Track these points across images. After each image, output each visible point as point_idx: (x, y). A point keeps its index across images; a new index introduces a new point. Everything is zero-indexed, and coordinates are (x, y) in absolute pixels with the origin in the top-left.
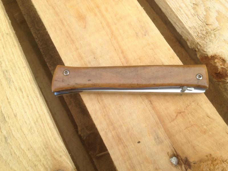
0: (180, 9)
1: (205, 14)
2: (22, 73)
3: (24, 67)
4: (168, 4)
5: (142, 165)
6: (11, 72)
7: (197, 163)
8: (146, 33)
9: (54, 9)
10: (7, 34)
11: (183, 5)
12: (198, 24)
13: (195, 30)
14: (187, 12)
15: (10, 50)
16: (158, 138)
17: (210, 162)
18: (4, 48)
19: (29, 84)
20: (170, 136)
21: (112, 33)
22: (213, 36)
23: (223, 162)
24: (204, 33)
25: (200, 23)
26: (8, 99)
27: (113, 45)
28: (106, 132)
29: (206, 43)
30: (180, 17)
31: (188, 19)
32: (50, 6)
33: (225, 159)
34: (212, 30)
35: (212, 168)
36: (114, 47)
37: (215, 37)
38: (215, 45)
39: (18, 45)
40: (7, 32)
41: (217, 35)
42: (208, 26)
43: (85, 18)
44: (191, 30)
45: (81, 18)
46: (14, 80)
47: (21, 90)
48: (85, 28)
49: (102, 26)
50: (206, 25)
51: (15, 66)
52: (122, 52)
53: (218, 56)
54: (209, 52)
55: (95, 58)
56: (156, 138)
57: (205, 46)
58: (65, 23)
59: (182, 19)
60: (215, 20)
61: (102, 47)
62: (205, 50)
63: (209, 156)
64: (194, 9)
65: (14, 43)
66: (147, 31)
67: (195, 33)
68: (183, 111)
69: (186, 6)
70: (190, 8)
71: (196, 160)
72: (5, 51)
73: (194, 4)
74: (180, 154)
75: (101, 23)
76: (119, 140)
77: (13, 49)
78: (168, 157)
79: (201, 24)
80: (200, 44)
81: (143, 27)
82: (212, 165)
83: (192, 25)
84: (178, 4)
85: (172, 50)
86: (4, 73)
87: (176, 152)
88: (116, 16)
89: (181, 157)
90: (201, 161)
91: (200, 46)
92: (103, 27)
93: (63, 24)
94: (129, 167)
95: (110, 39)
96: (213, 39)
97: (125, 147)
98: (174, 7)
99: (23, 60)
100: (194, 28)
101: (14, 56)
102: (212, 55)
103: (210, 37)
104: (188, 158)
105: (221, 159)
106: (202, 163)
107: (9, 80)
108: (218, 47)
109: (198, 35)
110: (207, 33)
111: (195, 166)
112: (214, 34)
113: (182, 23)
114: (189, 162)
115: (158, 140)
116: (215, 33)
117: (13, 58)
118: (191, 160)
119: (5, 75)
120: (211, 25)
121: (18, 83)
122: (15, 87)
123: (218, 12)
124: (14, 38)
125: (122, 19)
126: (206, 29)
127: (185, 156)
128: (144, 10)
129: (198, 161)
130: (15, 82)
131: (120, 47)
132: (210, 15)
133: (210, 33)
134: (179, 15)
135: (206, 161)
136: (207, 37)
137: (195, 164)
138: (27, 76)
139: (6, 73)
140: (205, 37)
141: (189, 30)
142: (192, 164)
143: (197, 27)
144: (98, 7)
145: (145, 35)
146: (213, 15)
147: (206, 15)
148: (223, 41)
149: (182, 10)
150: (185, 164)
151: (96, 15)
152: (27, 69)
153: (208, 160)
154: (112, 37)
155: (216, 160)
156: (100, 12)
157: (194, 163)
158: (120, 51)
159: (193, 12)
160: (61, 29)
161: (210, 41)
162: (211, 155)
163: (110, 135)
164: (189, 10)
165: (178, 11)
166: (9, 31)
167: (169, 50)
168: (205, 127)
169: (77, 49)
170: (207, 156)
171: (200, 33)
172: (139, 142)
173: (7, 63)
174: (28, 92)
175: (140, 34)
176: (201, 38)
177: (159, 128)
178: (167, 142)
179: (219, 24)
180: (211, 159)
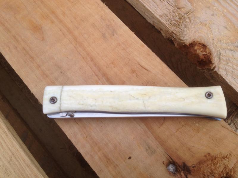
7: (196, 166)
8: (114, 32)
9: (4, 26)
12: (168, 9)
13: (167, 18)
16: (149, 147)
17: (209, 162)
20: (162, 143)
21: (76, 39)
22: (187, 20)
23: (224, 158)
24: (177, 19)
25: (171, 8)
27: (80, 53)
28: (91, 155)
29: (181, 30)
30: (147, 5)
31: (156, 6)
33: (225, 156)
34: (185, 14)
35: (213, 167)
36: (82, 56)
37: (191, 21)
38: (192, 30)
41: (192, 18)
42: (180, 10)
43: (41, 27)
44: (162, 19)
45: (37, 29)
48: (43, 40)
49: (63, 33)
50: (178, 10)
52: (92, 60)
53: (198, 42)
54: (186, 39)
55: (61, 73)
56: (147, 148)
57: (181, 33)
58: (19, 39)
59: (151, 8)
60: (187, 2)
61: (67, 58)
62: (182, 38)
63: (208, 156)
66: (114, 30)
67: (168, 21)
71: (195, 163)
74: (176, 160)
75: (61, 30)
76: (108, 161)
78: (165, 167)
79: (172, 10)
80: (175, 32)
81: (108, 26)
82: (213, 165)
83: (162, 13)
85: (146, 46)
87: (171, 159)
88: (75, 18)
89: (178, 164)
90: (200, 163)
91: (175, 34)
92: (64, 35)
93: (17, 40)
95: (75, 47)
96: (188, 23)
97: (115, 167)
100: (165, 16)
102: (191, 42)
103: (184, 22)
104: (186, 163)
105: (221, 156)
106: (202, 165)
108: (195, 32)
109: (171, 23)
110: (180, 18)
111: (194, 170)
112: (189, 18)
113: (151, 12)
114: (188, 166)
115: (150, 151)
116: (190, 16)
118: (189, 164)
120: (183, 8)
125: (83, 21)
126: (179, 14)
127: (182, 161)
128: (106, 6)
129: (197, 164)
131: (88, 54)
133: (184, 18)
135: (205, 162)
136: (182, 24)
137: (195, 168)
140: (179, 23)
141: (160, 19)
142: (192, 169)
143: (168, 13)
144: (53, 13)
145: (114, 35)
148: (200, 23)
150: (184, 170)
151: (52, 22)
153: (207, 160)
154: (76, 44)
155: (215, 158)
156: (57, 17)
157: (193, 167)
158: (89, 59)
160: (16, 47)
161: (186, 27)
162: (209, 154)
163: (96, 158)
167: (143, 46)
168: (197, 124)
169: (39, 66)
170: (205, 156)
171: (172, 20)
172: (130, 158)
175: (107, 35)
176: (175, 25)
177: (148, 137)
178: (160, 150)
179: (192, 6)
180: (212, 159)
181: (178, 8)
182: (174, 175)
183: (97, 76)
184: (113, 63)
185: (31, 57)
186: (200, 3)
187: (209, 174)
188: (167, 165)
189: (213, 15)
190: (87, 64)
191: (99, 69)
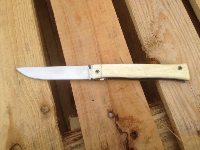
0: (142, 24)
1: (157, 30)
2: (36, 47)
3: (38, 43)
4: (135, 19)
5: (91, 113)
6: (29, 44)
7: (123, 119)
8: (116, 36)
9: (63, 9)
10: (32, 20)
11: (144, 21)
12: (150, 35)
13: (147, 40)
14: (146, 27)
15: (31, 30)
16: (105, 100)
17: (130, 120)
18: (28, 28)
19: (38, 54)
20: (112, 101)
21: (95, 31)
22: (157, 45)
23: (138, 122)
24: (152, 42)
25: (152, 35)
26: (25, 60)
27: (93, 40)
28: (76, 91)
30: (140, 29)
31: (144, 31)
32: (61, 6)
33: (140, 121)
34: (158, 42)
35: (131, 124)
37: (159, 47)
38: (157, 52)
39: (37, 28)
40: (32, 19)
41: (160, 45)
42: (157, 38)
43: (81, 18)
44: (144, 39)
46: (30, 49)
47: (33, 56)
48: (79, 25)
49: (90, 26)
50: (155, 38)
51: (33, 42)
52: (98, 45)
53: (156, 59)
54: (151, 56)
55: (80, 46)
56: (104, 100)
58: (68, 20)
59: (141, 31)
60: (163, 35)
61: (86, 39)
62: (149, 54)
63: (131, 117)
64: (151, 25)
65: (34, 27)
66: (116, 35)
67: (146, 42)
68: (124, 88)
69: (146, 22)
70: (149, 24)
72: (28, 31)
73: (152, 21)
75: (90, 24)
76: (83, 97)
77: (33, 31)
78: (107, 112)
79: (152, 36)
80: (147, 49)
81: (114, 31)
82: (131, 122)
83: (146, 36)
84: (142, 20)
86: (25, 44)
87: (112, 110)
88: (100, 21)
89: (114, 114)
90: (125, 118)
91: (147, 51)
93: (66, 20)
94: (84, 112)
95: (93, 35)
97: (85, 101)
98: (138, 21)
99: (38, 39)
100: (146, 38)
101: (33, 35)
102: (152, 58)
103: (155, 46)
104: (119, 115)
105: (137, 120)
106: (126, 120)
107: (28, 49)
110: (154, 43)
111: (121, 120)
112: (159, 45)
115: (104, 102)
116: (160, 44)
117: (32, 36)
118: (120, 117)
119: (26, 46)
120: (159, 38)
121: (32, 52)
122: (30, 54)
123: (167, 30)
124: (35, 24)
125: (103, 24)
126: (154, 40)
127: (117, 113)
128: (118, 20)
129: (123, 118)
130: (31, 51)
131: (97, 42)
132: (160, 31)
133: (156, 43)
134: (140, 28)
135: (128, 119)
136: (153, 46)
137: (122, 120)
138: (39, 49)
139: (27, 45)
140: (152, 45)
141: (143, 39)
142: (120, 119)
143: (149, 38)
144: (90, 13)
145: (115, 37)
146: (163, 31)
147: (158, 31)
148: (163, 50)
149: (142, 25)
150: (115, 118)
151: (88, 18)
152: (39, 45)
153: (130, 119)
154: (94, 34)
155: (134, 120)
156: (91, 16)
158: (97, 45)
159: (149, 27)
160: (64, 23)
161: (154, 49)
162: (132, 116)
163: (78, 93)
164: (147, 26)
165: (140, 25)
166: (33, 19)
167: (127, 49)
168: (133, 100)
169: (71, 38)
170: (130, 117)
171: (149, 42)
172: (93, 100)
173: (28, 39)
174: (37, 59)
175: (111, 36)
176: (149, 45)
177: (107, 95)
178: (109, 104)
179: (164, 39)
180: (132, 119)
181: (156, 37)
182: (110, 118)
183: (96, 55)
184: (107, 52)
185: (69, 32)
186: (170, 39)
187: (127, 125)
188: (109, 112)
189: (173, 48)
190: (95, 46)
191: (99, 52)
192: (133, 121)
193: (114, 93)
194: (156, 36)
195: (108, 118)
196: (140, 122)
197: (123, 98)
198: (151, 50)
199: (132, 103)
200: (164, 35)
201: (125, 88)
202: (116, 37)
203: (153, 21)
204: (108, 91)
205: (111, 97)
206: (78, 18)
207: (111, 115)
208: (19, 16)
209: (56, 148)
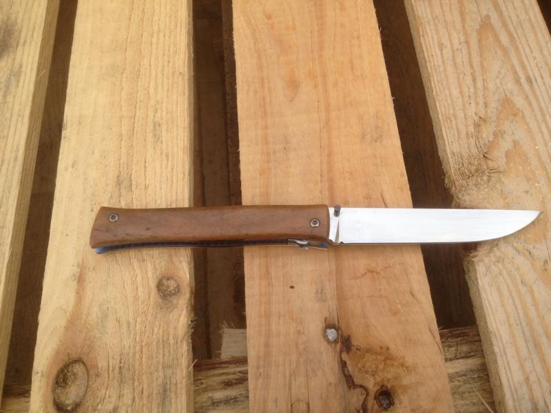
0: (453, 119)
1: (491, 139)
2: (178, 135)
3: (184, 128)
4: (437, 104)
5: (282, 318)
6: (164, 127)
8: (379, 138)
9: (260, 60)
10: (180, 74)
11: (460, 114)
12: (470, 151)
13: (460, 160)
14: (462, 127)
15: (175, 97)
16: (322, 292)
17: (381, 358)
18: (168, 91)
19: (181, 153)
20: (341, 297)
21: (328, 121)
22: (485, 178)
23: (403, 367)
24: (473, 168)
25: (474, 151)
26: (146, 162)
27: (320, 140)
31: (456, 138)
32: (256, 52)
33: (407, 365)
34: (488, 169)
35: (381, 367)
36: (321, 143)
37: (489, 182)
38: (482, 194)
39: (189, 95)
40: (181, 70)
41: (493, 179)
42: (487, 160)
43: (299, 86)
44: (452, 157)
46: (164, 138)
47: (167, 156)
48: (291, 101)
49: (318, 106)
50: (483, 159)
51: (173, 122)
52: (329, 155)
54: (464, 201)
55: (285, 149)
56: (320, 291)
57: (463, 189)
58: (266, 85)
59: (447, 136)
60: (503, 155)
61: (303, 136)
62: (460, 197)
63: (384, 350)
64: (477, 126)
65: (184, 89)
66: (381, 136)
67: (458, 164)
68: (378, 270)
69: (465, 117)
70: (470, 122)
71: (362, 347)
72: (167, 96)
73: (480, 117)
74: (343, 327)
75: (318, 102)
76: (266, 273)
77: (179, 97)
78: (324, 326)
79: (474, 154)
80: (457, 183)
81: (378, 127)
82: (383, 363)
83: (458, 150)
84: (454, 109)
85: (406, 178)
86: (155, 126)
87: (338, 321)
88: (345, 97)
89: (342, 332)
90: (368, 351)
91: (455, 187)
92: (318, 108)
94: (263, 313)
95: (320, 130)
96: (482, 183)
97: (270, 285)
98: (444, 112)
99: (186, 118)
100: (459, 156)
101: (177, 107)
103: (479, 178)
104: (352, 338)
105: (400, 361)
106: (369, 355)
107: (157, 138)
108: (485, 199)
109: (459, 169)
110: (477, 171)
111: (356, 353)
112: (489, 176)
113: (444, 140)
114: (351, 343)
115: (321, 295)
116: (492, 175)
117: (174, 110)
118: (355, 342)
119: (155, 130)
120: (492, 160)
121: (168, 146)
122: (162, 150)
123: (516, 143)
124: (187, 82)
125: (352, 105)
126: (479, 164)
127: (349, 333)
128: (392, 102)
129: (363, 349)
130: (164, 143)
131: (329, 146)
132: (498, 144)
133: (483, 173)
135: (376, 353)
136: (474, 178)
137: (358, 351)
138: (184, 141)
139: (157, 128)
140: (471, 175)
141: (450, 156)
142: (354, 349)
143: (466, 156)
144: (324, 76)
145: (376, 141)
146: (505, 145)
147: (492, 142)
148: (499, 192)
149: (454, 122)
150: (343, 343)
151: (316, 86)
152: (186, 131)
153: (381, 354)
154: (324, 127)
155: (392, 359)
156: (325, 84)
157: (357, 349)
158: (326, 152)
159: (471, 129)
160: (257, 92)
161: (476, 185)
162: (388, 348)
164: (467, 126)
165: (447, 121)
166: (184, 71)
167: (402, 175)
168: (399, 306)
169: (266, 127)
170: (381, 348)
171: (465, 166)
173: (164, 114)
174: (175, 164)
175: (368, 137)
176: (463, 174)
177: (329, 281)
178: (332, 304)
179: (506, 164)
180: (386, 355)
181: (484, 156)
182: (328, 341)
183: (321, 176)
184: (351, 173)
185: (265, 113)
186: (521, 168)
187: (370, 370)
188: (329, 326)
189: (527, 192)
190: (321, 156)
191: (330, 170)
192: (389, 362)
193: (350, 279)
194: (487, 156)
195: (322, 339)
196: (407, 368)
197: (372, 296)
198: (466, 188)
199: (395, 313)
200: (508, 155)
201: (382, 272)
202: (378, 143)
203: (482, 117)
204: (334, 271)
205: (339, 288)
206: (293, 84)
207: (332, 334)
208: (153, 59)
209: (173, 388)
